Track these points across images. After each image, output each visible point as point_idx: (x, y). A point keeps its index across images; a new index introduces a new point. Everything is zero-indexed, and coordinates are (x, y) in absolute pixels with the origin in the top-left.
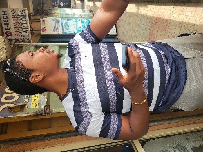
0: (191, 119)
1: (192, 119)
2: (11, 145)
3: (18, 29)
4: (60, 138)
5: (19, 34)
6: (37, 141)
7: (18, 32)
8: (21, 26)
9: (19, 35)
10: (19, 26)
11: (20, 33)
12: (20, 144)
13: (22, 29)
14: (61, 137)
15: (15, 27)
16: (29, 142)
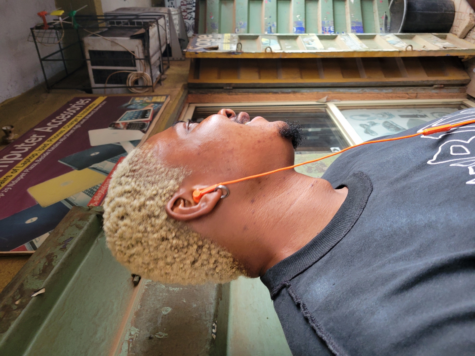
0: (411, 91)
1: (413, 92)
2: (202, 93)
3: (185, 7)
4: (247, 94)
5: (186, 15)
6: (225, 93)
7: (186, 12)
8: (191, 3)
9: (186, 17)
10: (188, 3)
11: (188, 13)
12: (210, 94)
13: (191, 8)
14: (248, 92)
15: (182, 4)
16: (218, 93)
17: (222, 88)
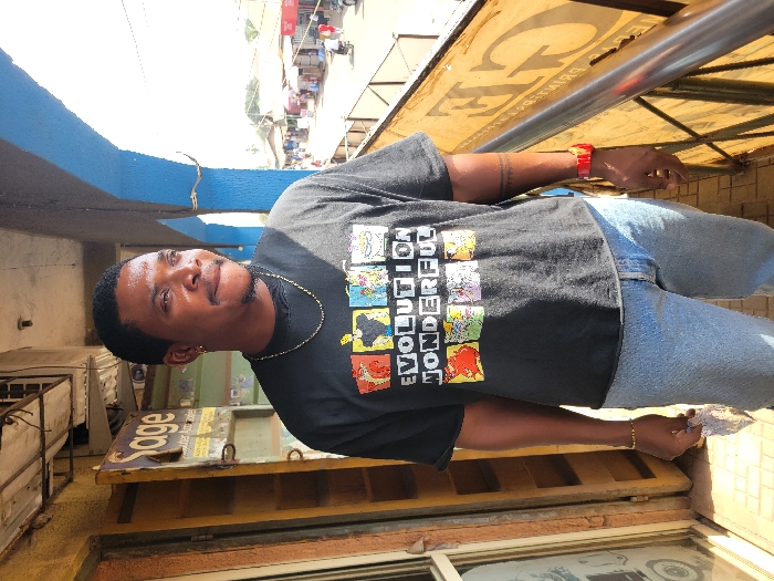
1: (596, 513)
6: (195, 550)
12: (156, 556)
17: (188, 539)
